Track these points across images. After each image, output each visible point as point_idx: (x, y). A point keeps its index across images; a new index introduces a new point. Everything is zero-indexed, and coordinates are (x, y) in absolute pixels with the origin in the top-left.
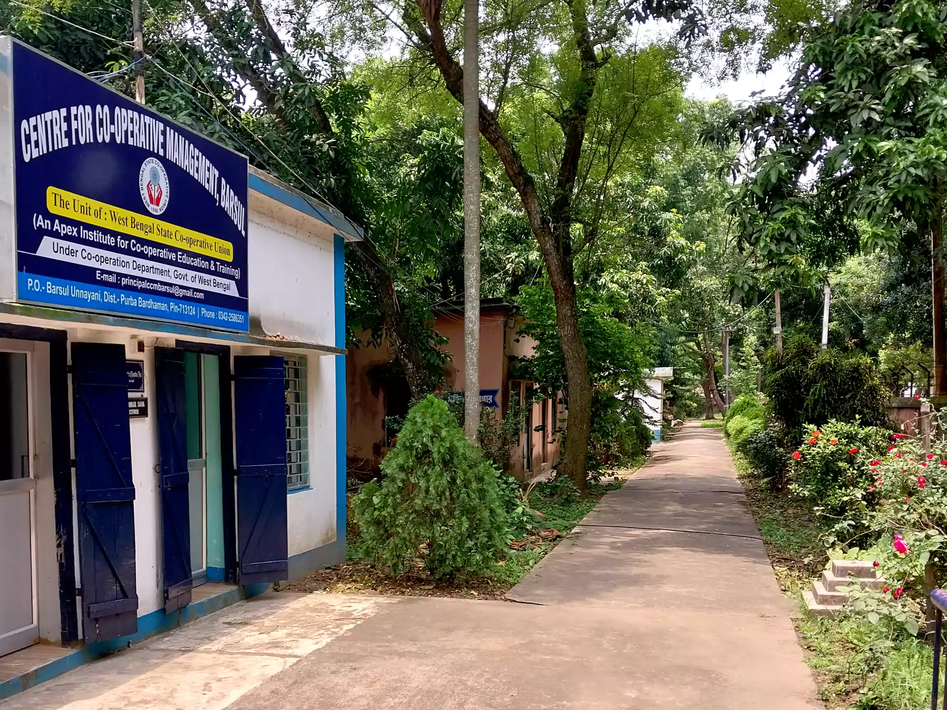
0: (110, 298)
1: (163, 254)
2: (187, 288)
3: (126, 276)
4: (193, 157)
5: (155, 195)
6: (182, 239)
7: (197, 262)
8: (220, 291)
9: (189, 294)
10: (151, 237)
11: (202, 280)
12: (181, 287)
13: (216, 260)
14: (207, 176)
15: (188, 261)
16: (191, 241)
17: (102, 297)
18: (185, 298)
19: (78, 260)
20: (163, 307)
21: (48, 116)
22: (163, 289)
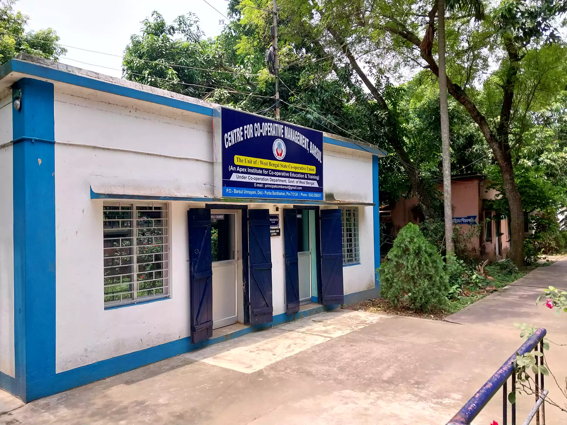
0: (260, 193)
1: (283, 174)
2: (294, 186)
3: (267, 184)
4: (297, 136)
5: (280, 152)
6: (292, 167)
7: (299, 176)
8: (310, 185)
9: (295, 188)
10: (278, 168)
11: (300, 182)
12: (291, 186)
13: (307, 174)
14: (303, 142)
15: (293, 175)
16: (296, 168)
17: (257, 192)
18: (293, 190)
19: (247, 180)
20: (284, 194)
21: (235, 131)
22: (283, 187)
